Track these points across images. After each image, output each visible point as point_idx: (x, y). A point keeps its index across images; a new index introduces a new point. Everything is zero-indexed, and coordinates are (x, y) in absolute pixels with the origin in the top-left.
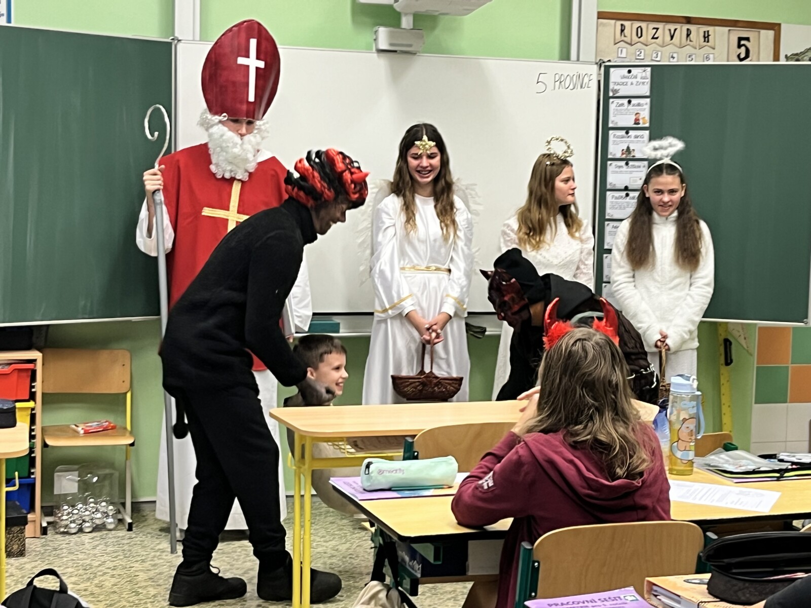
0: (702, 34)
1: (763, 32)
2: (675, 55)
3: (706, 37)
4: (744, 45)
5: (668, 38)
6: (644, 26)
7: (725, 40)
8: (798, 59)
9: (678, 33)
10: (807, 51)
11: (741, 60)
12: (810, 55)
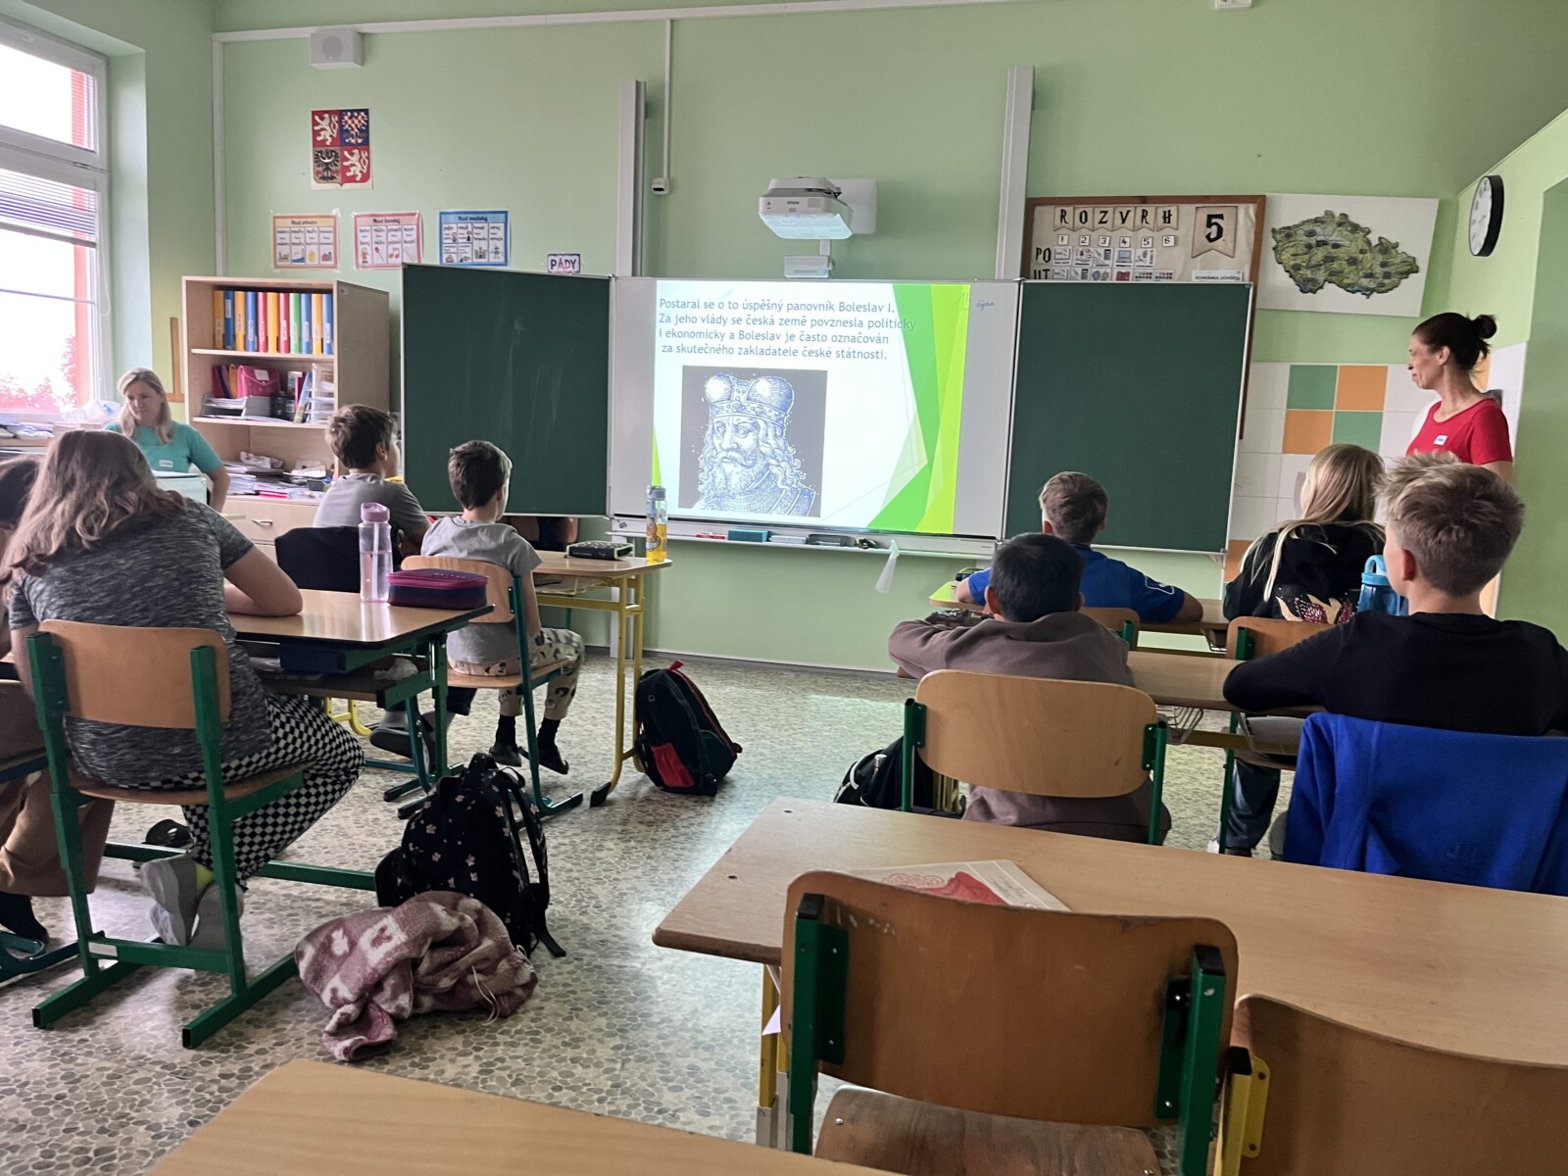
0: (1161, 214)
1: (1242, 208)
2: (1127, 240)
3: (1167, 218)
4: (1216, 224)
5: (1118, 221)
6: (1089, 210)
7: (1190, 219)
8: (1288, 233)
9: (1131, 214)
10: (1304, 223)
11: (1211, 240)
12: (1308, 227)
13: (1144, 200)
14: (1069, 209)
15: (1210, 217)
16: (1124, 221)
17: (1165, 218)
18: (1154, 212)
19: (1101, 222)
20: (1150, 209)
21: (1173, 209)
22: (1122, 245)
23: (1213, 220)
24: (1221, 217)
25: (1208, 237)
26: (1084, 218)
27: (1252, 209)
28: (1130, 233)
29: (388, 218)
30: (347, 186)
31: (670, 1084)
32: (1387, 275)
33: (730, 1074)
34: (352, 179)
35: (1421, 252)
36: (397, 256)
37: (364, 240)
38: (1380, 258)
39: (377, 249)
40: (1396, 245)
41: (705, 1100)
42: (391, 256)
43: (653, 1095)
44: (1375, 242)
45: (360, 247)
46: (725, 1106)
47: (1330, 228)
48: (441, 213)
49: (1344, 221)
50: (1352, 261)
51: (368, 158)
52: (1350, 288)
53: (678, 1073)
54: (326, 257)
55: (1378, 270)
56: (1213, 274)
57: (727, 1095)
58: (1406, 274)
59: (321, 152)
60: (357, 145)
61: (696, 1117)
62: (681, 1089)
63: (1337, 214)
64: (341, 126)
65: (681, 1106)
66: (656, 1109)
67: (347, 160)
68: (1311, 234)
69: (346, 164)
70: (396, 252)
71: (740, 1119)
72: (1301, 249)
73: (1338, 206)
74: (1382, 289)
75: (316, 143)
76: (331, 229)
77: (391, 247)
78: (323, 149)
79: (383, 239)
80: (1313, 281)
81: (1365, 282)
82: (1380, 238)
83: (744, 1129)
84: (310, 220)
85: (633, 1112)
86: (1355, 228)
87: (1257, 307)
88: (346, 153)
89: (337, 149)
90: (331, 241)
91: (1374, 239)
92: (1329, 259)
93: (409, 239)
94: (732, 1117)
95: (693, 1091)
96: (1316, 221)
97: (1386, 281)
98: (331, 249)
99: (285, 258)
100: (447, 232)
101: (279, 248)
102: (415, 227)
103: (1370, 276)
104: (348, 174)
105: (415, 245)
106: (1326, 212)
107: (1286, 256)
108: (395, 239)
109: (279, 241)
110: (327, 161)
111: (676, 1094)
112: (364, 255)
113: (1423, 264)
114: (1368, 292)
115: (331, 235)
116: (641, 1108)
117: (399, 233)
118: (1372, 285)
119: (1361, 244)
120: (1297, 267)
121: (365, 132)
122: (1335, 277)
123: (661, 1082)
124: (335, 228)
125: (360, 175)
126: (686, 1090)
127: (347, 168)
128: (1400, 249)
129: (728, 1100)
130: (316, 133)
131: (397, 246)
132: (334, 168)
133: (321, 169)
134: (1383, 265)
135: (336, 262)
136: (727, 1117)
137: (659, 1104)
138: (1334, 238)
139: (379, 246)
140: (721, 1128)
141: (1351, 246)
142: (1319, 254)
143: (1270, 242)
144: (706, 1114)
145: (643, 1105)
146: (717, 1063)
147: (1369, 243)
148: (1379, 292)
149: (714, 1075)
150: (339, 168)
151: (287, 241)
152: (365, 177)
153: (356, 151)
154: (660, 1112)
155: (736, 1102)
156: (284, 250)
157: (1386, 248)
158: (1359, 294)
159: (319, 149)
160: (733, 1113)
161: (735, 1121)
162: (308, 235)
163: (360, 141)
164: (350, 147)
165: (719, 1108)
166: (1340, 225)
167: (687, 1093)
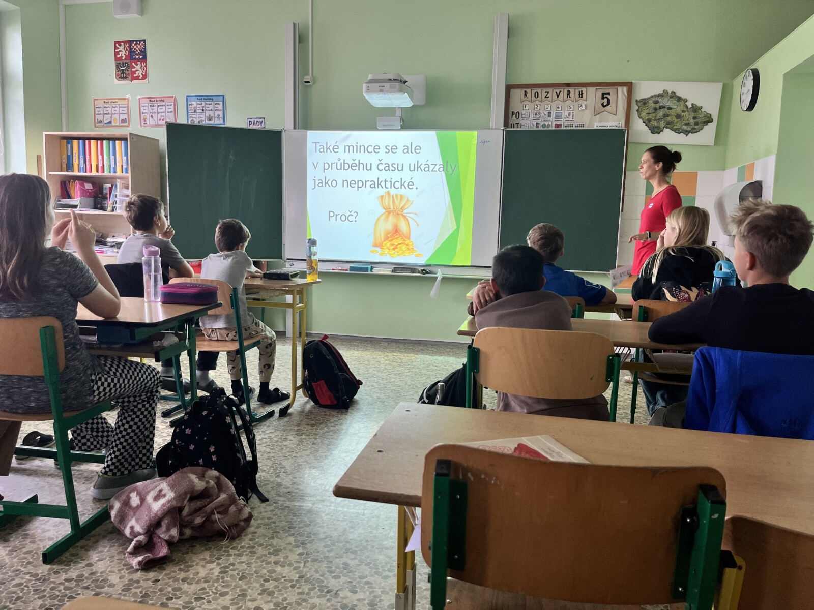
0: (577, 93)
1: (620, 89)
2: (560, 106)
3: (581, 95)
4: (607, 97)
5: (555, 96)
6: (539, 91)
7: (593, 95)
8: (644, 102)
9: (562, 93)
10: (652, 96)
11: (604, 106)
12: (654, 99)
13: (568, 85)
14: (529, 91)
15: (603, 94)
16: (558, 96)
17: (579, 94)
18: (574, 92)
19: (546, 97)
20: (572, 90)
21: (584, 90)
22: (557, 109)
23: (605, 96)
24: (609, 94)
25: (602, 104)
26: (537, 95)
27: (625, 89)
28: (561, 103)
29: (158, 99)
30: (134, 82)
31: (333, 575)
32: (696, 124)
33: (368, 567)
34: (137, 78)
35: (714, 112)
36: (163, 120)
37: (144, 111)
38: (693, 115)
39: (152, 116)
40: (701, 107)
41: (354, 583)
42: (160, 120)
43: (323, 582)
44: (690, 106)
45: (142, 115)
46: (366, 586)
47: (666, 100)
48: (187, 96)
49: (673, 95)
50: (678, 117)
51: (146, 66)
52: (678, 131)
53: (337, 568)
54: (123, 121)
55: (692, 121)
56: (605, 124)
57: (366, 580)
58: (706, 123)
59: (119, 63)
60: (139, 60)
61: (349, 594)
62: (340, 577)
63: (670, 92)
64: (130, 49)
65: (340, 588)
66: (325, 590)
67: (134, 67)
68: (656, 102)
69: (133, 70)
70: (162, 118)
71: (375, 594)
72: (651, 110)
73: (670, 87)
74: (694, 131)
75: (116, 59)
76: (126, 106)
77: (159, 115)
78: (121, 62)
79: (155, 111)
80: (658, 127)
81: (685, 127)
82: (692, 104)
83: (378, 600)
84: (114, 101)
85: (312, 592)
86: (679, 99)
87: (629, 141)
88: (133, 64)
89: (129, 62)
90: (126, 112)
91: (689, 105)
92: (666, 116)
93: (170, 110)
94: (370, 593)
95: (346, 578)
96: (660, 95)
97: (696, 127)
98: (125, 116)
99: (101, 122)
100: (191, 106)
101: (97, 116)
102: (173, 104)
103: (687, 124)
104: (135, 75)
105: (173, 114)
106: (664, 91)
107: (643, 114)
108: (162, 111)
109: (97, 113)
110: (123, 68)
111: (337, 580)
112: (145, 120)
113: (715, 117)
114: (687, 133)
115: (126, 109)
116: (317, 590)
117: (164, 107)
118: (689, 129)
119: (683, 108)
120: (649, 120)
121: (144, 52)
122: (669, 125)
123: (328, 574)
124: (128, 105)
125: (141, 76)
126: (342, 578)
127: (134, 72)
128: (703, 110)
129: (367, 583)
130: (116, 54)
131: (163, 114)
132: (127, 72)
133: (119, 73)
134: (694, 118)
135: (129, 124)
136: (368, 593)
137: (327, 587)
138: (668, 104)
139: (153, 115)
140: (364, 600)
141: (677, 108)
142: (661, 113)
143: (635, 107)
144: (356, 592)
145: (318, 588)
146: (359, 561)
147: (687, 107)
148: (692, 133)
149: (358, 568)
150: (130, 72)
151: (102, 112)
152: (145, 77)
153: (139, 63)
154: (328, 592)
155: (372, 583)
156: (100, 118)
157: (696, 109)
158: (682, 134)
159: (118, 62)
160: (371, 590)
161: (372, 595)
162: (113, 109)
163: (141, 57)
164: (136, 61)
165: (363, 587)
166: (671, 97)
167: (343, 579)
